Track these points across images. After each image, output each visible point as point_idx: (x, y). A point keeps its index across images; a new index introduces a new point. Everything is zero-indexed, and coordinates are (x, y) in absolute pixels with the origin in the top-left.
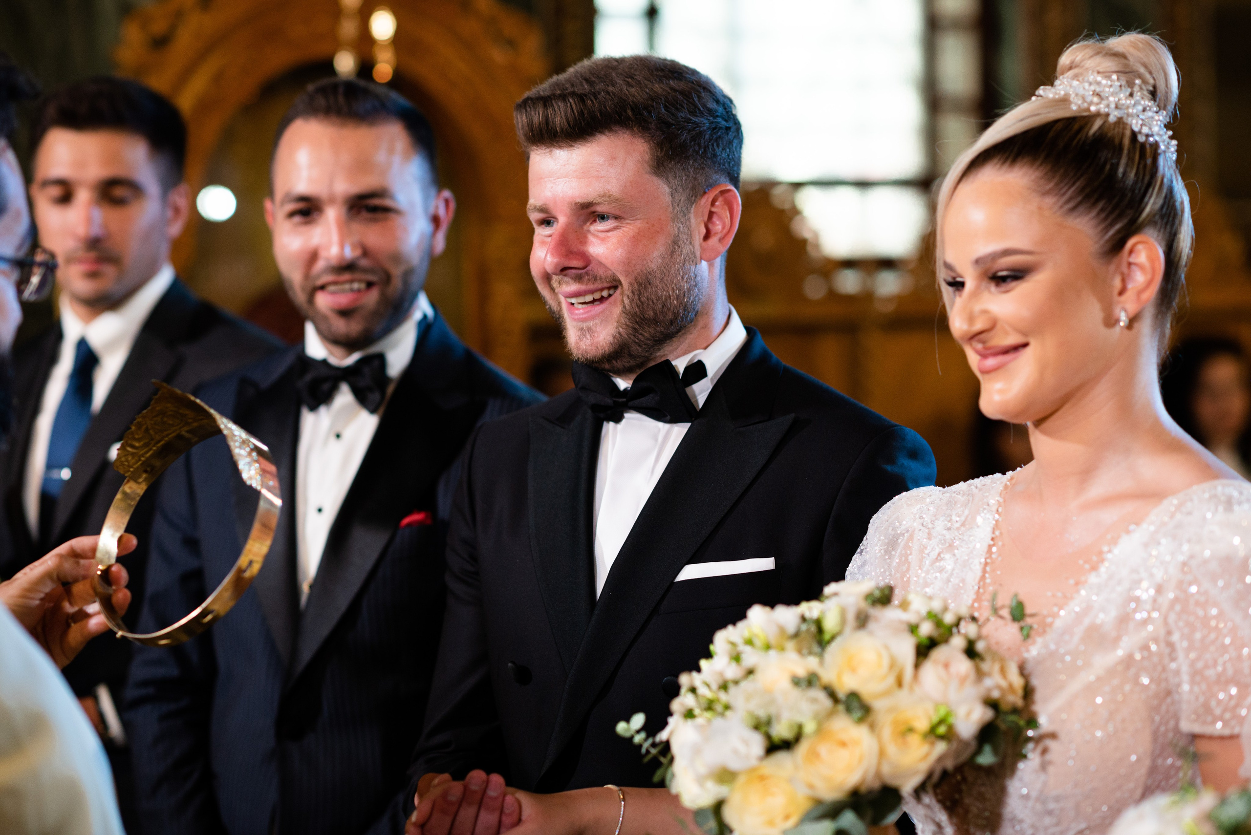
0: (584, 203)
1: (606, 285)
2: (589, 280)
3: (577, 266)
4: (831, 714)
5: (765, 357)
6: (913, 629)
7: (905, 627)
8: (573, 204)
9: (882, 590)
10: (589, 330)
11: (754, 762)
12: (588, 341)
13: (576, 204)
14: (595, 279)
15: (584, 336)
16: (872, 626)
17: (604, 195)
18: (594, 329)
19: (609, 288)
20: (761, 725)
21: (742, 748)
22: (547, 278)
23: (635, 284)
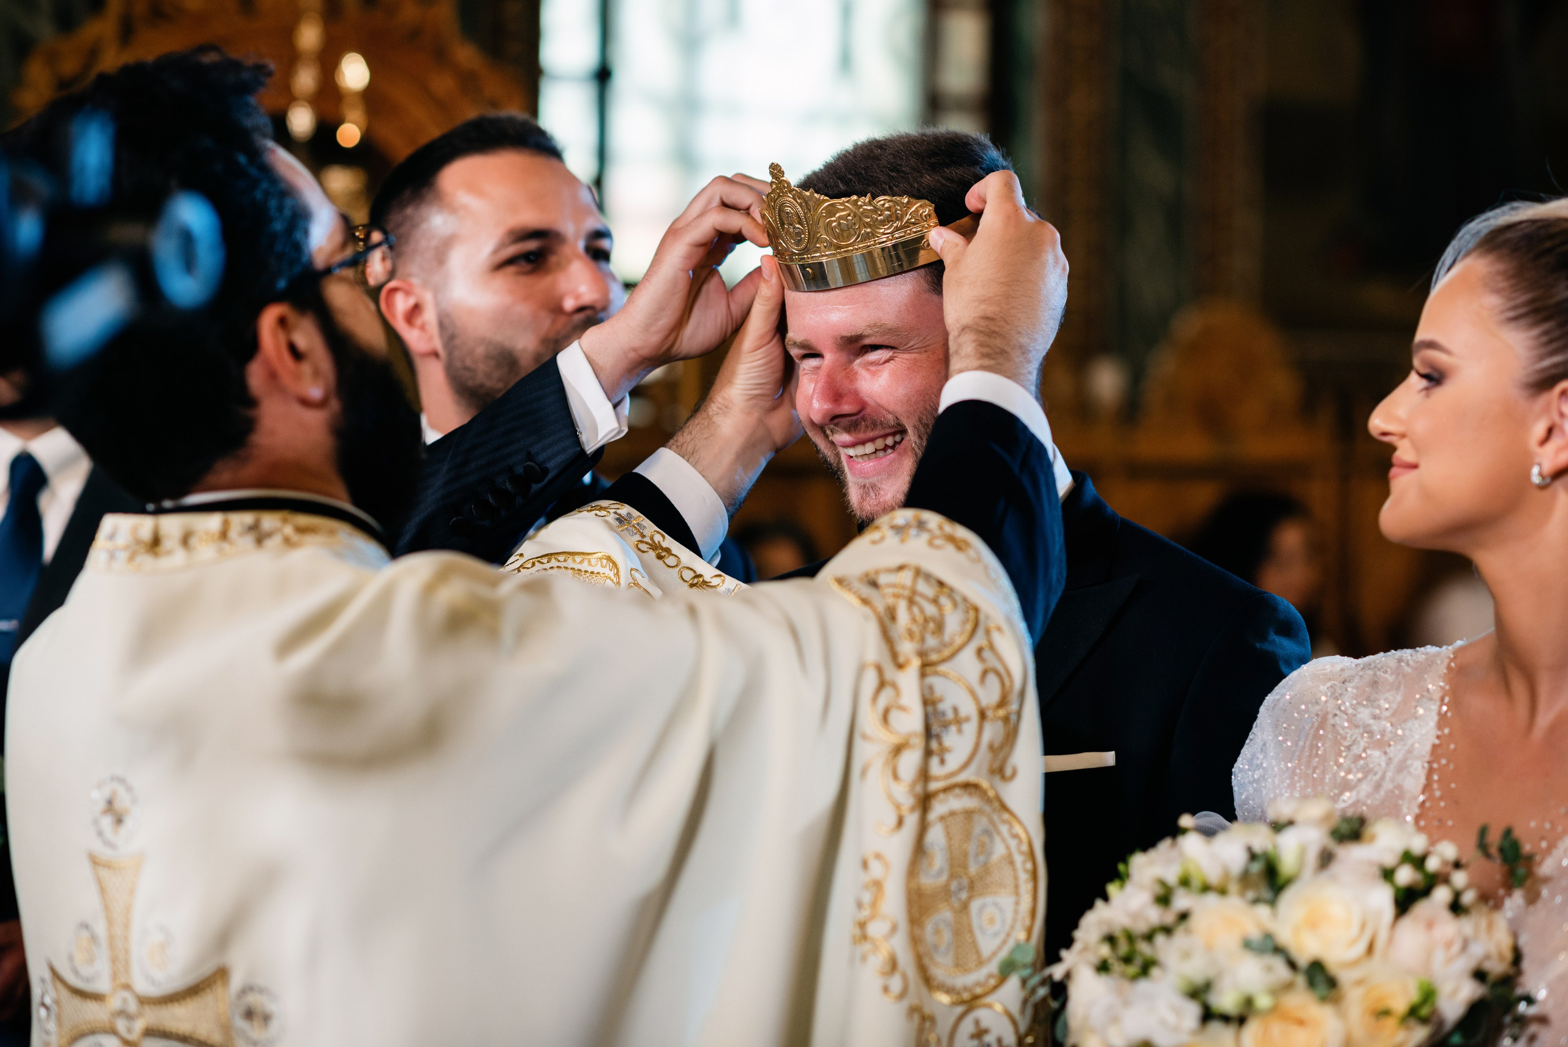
0: (851, 337)
1: (888, 431)
2: (867, 427)
3: (849, 412)
4: (1288, 987)
5: (1098, 507)
6: (1388, 874)
7: (1376, 871)
8: (839, 338)
9: (1346, 820)
10: (873, 486)
11: (1185, 1038)
12: (872, 500)
13: (842, 338)
14: (875, 425)
15: (868, 494)
16: (1335, 868)
17: (875, 325)
18: (879, 485)
19: (894, 434)
20: (1198, 993)
21: (1171, 1018)
22: (821, 428)
23: (920, 426)
